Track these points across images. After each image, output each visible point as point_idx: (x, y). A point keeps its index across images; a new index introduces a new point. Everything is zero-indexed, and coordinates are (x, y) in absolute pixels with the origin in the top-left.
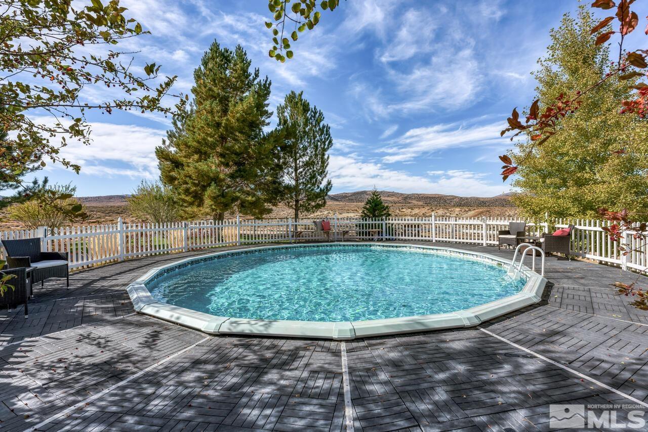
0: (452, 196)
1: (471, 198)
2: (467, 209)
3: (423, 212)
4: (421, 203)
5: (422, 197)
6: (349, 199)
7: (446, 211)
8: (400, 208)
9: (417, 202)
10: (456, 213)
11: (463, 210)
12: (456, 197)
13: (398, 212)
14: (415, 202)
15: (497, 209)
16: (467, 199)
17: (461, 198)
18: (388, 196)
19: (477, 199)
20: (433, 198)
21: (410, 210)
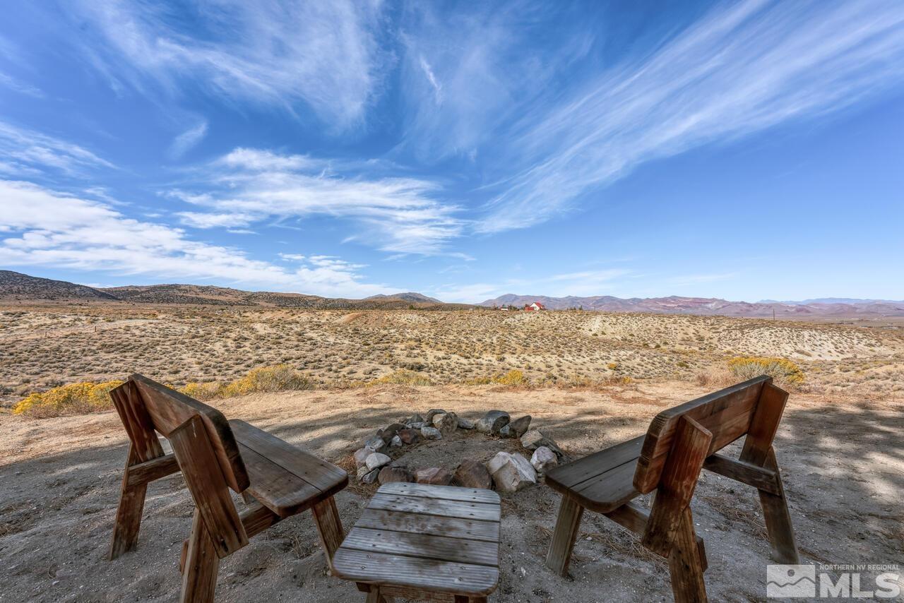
0: (315, 297)
1: (338, 299)
2: (339, 313)
3: (280, 317)
4: (273, 305)
5: (274, 297)
6: (142, 297)
7: (312, 315)
8: (242, 311)
9: (267, 304)
10: (327, 317)
11: (335, 314)
12: (320, 298)
13: (238, 317)
14: (263, 303)
15: (374, 312)
16: (333, 300)
17: (326, 299)
18: (220, 294)
19: (345, 301)
20: (289, 298)
21: (257, 314)
